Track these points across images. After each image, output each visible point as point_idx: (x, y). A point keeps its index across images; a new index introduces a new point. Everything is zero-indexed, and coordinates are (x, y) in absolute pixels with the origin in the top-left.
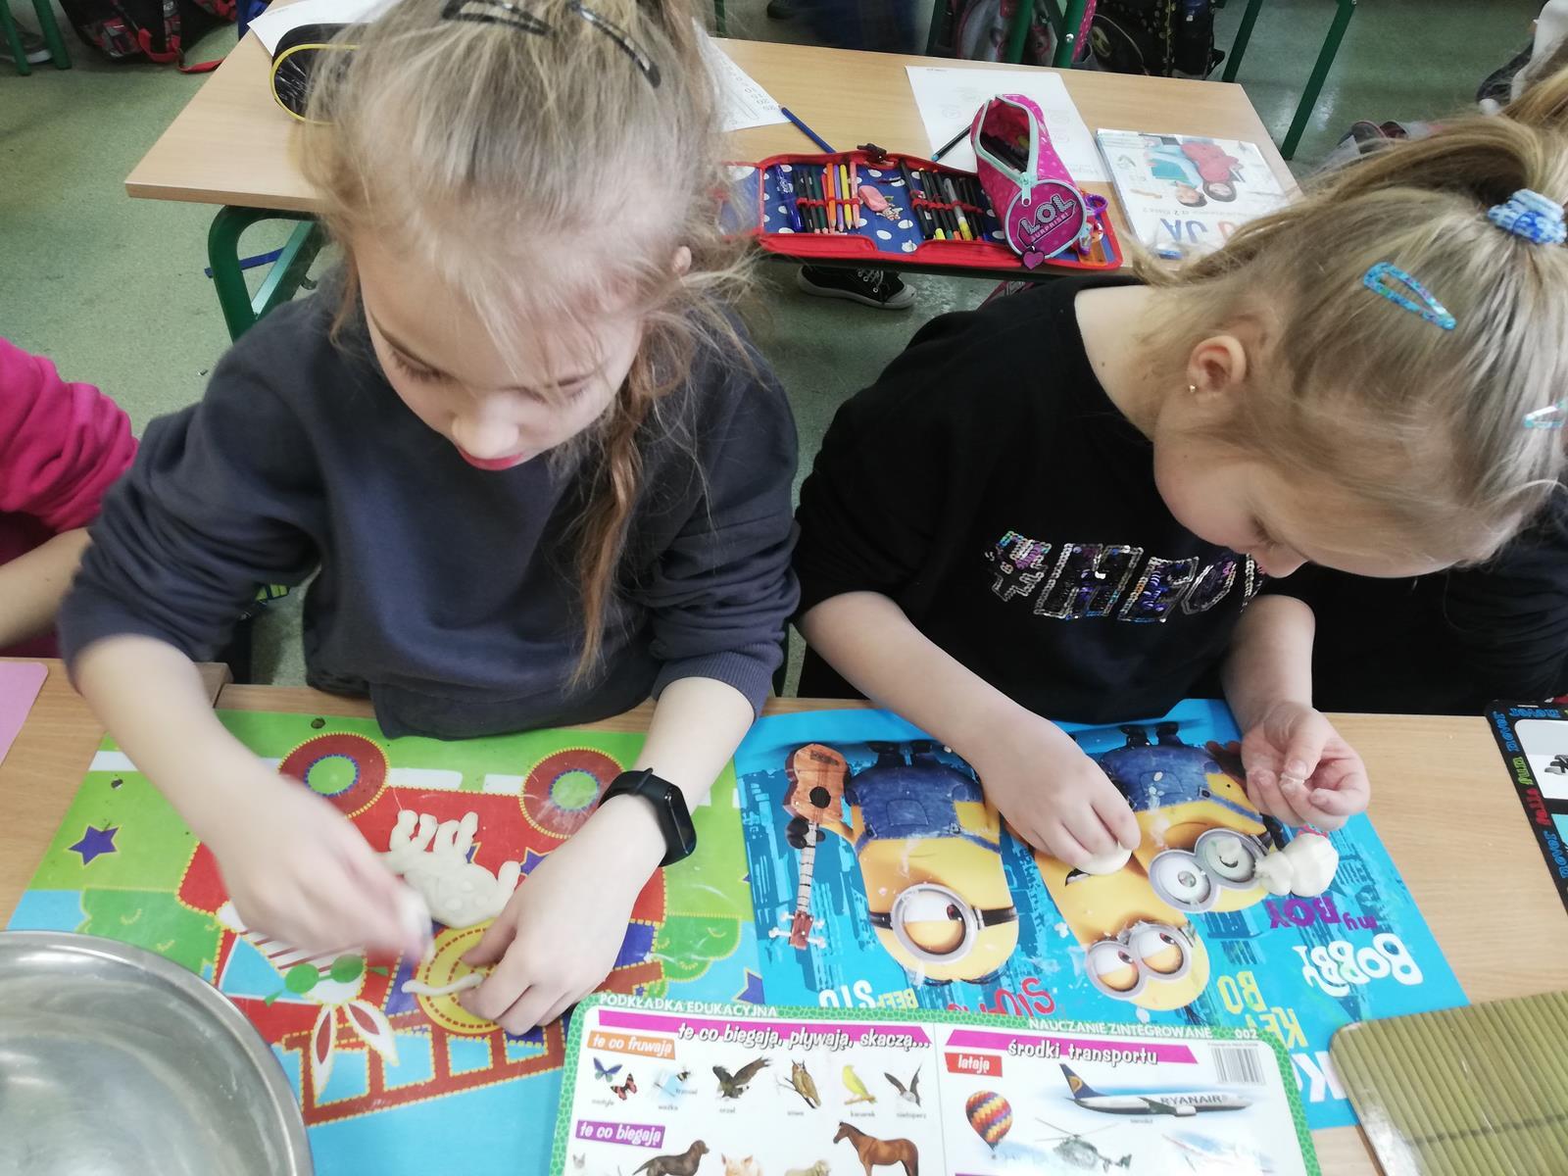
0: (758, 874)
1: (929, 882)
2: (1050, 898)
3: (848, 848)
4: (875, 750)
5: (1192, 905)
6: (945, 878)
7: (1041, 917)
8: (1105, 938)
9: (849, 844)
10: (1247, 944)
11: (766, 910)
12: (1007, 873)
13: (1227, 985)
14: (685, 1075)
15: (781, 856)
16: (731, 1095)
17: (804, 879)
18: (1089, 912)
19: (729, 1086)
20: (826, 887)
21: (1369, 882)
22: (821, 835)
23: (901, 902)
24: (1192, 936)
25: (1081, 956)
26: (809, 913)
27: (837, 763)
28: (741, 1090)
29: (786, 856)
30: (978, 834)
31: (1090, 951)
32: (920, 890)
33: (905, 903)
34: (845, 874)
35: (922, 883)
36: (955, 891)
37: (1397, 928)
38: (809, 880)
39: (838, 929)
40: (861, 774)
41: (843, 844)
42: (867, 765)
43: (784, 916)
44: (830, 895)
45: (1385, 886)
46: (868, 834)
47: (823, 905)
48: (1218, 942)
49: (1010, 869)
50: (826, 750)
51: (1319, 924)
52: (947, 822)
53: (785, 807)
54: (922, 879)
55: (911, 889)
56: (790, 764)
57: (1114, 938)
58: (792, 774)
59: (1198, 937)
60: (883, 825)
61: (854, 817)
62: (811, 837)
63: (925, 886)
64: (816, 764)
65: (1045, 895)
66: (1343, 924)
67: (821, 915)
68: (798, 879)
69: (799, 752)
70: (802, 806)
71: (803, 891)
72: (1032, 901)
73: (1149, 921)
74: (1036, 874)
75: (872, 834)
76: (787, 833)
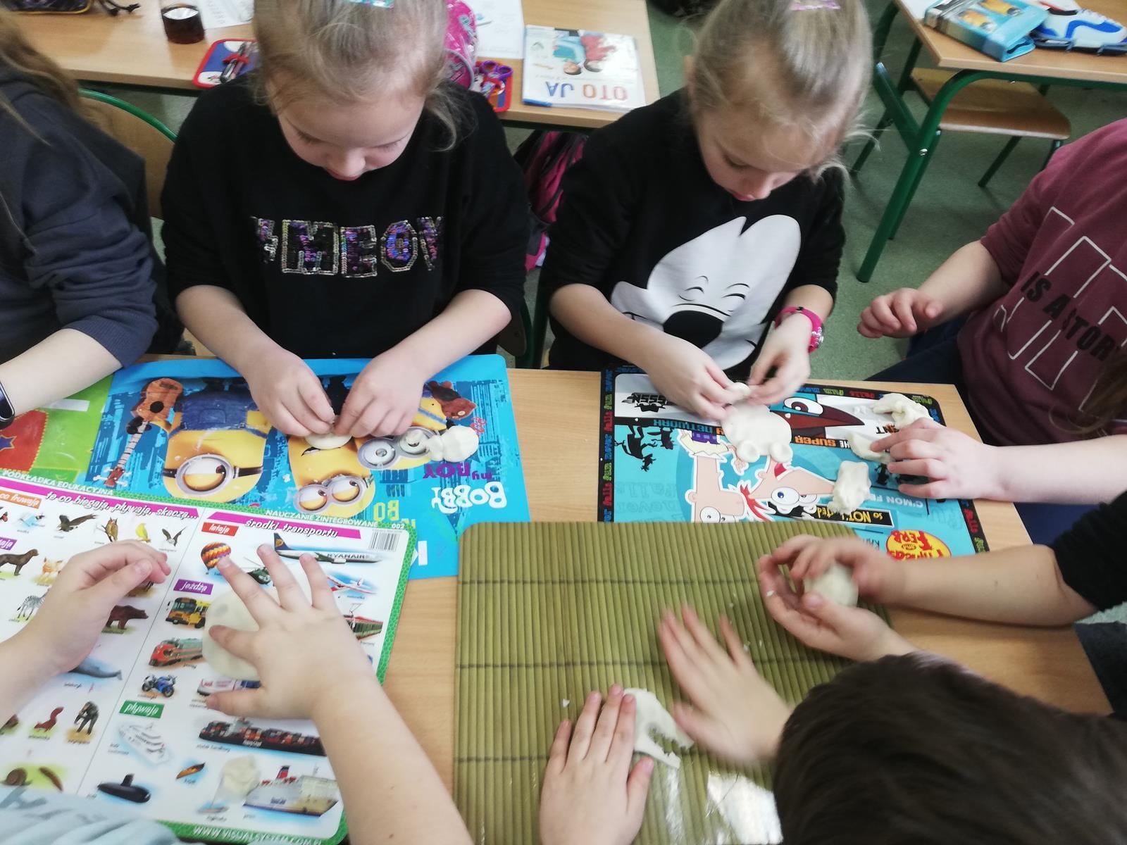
0: (99, 447)
1: (211, 453)
2: (288, 462)
3: (164, 435)
4: (206, 382)
5: (378, 466)
6: (223, 452)
7: (278, 472)
8: (314, 483)
9: (165, 432)
10: (403, 487)
11: (97, 467)
12: (266, 450)
13: (380, 507)
14: (41, 517)
15: (118, 438)
16: (65, 530)
17: (127, 450)
18: (310, 469)
19: (66, 525)
20: (140, 455)
21: (498, 455)
22: (149, 427)
23: (188, 464)
24: (370, 483)
25: (293, 492)
26: (123, 468)
27: (176, 389)
28: (72, 528)
29: (121, 438)
30: (256, 428)
31: (301, 490)
32: (203, 458)
33: (190, 464)
34: (156, 449)
35: (207, 454)
36: (226, 458)
37: (503, 479)
38: (131, 451)
39: (138, 477)
40: (191, 395)
41: (161, 432)
42: (197, 390)
43: (107, 469)
44: (141, 459)
45: (507, 458)
46: (182, 427)
47: (134, 464)
48: (385, 486)
49: (269, 447)
50: (172, 382)
51: (455, 477)
52: (238, 422)
53: (132, 412)
54: (206, 452)
55: (198, 457)
56: (145, 389)
57: (319, 483)
58: (144, 395)
59: (373, 483)
60: (194, 422)
61: (174, 418)
62: (141, 429)
63: (209, 455)
64: (162, 389)
65: (286, 461)
66: (471, 477)
67: (131, 469)
68: (124, 449)
69: (154, 383)
70: (142, 412)
71: (125, 456)
72: (276, 463)
73: (347, 474)
74: (285, 450)
75: (184, 427)
76: (127, 425)
